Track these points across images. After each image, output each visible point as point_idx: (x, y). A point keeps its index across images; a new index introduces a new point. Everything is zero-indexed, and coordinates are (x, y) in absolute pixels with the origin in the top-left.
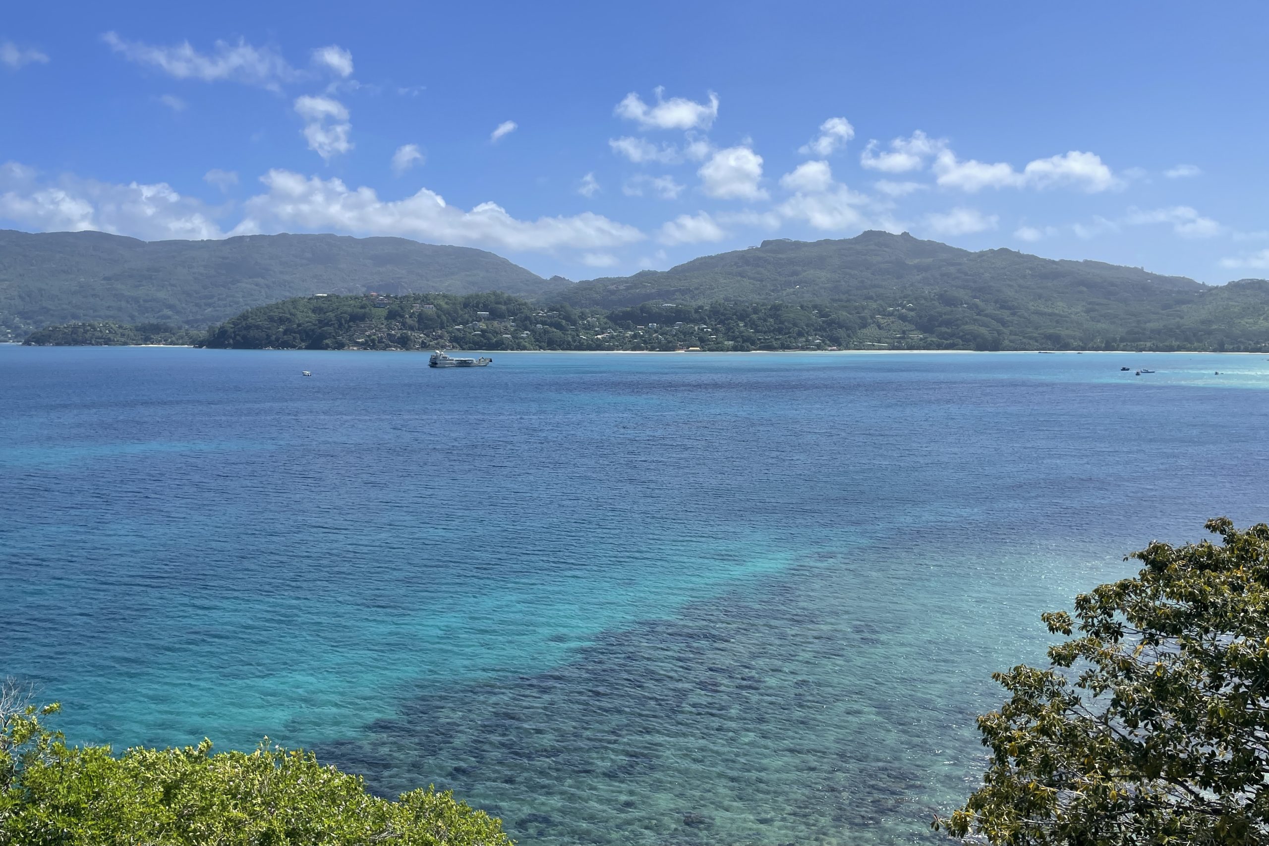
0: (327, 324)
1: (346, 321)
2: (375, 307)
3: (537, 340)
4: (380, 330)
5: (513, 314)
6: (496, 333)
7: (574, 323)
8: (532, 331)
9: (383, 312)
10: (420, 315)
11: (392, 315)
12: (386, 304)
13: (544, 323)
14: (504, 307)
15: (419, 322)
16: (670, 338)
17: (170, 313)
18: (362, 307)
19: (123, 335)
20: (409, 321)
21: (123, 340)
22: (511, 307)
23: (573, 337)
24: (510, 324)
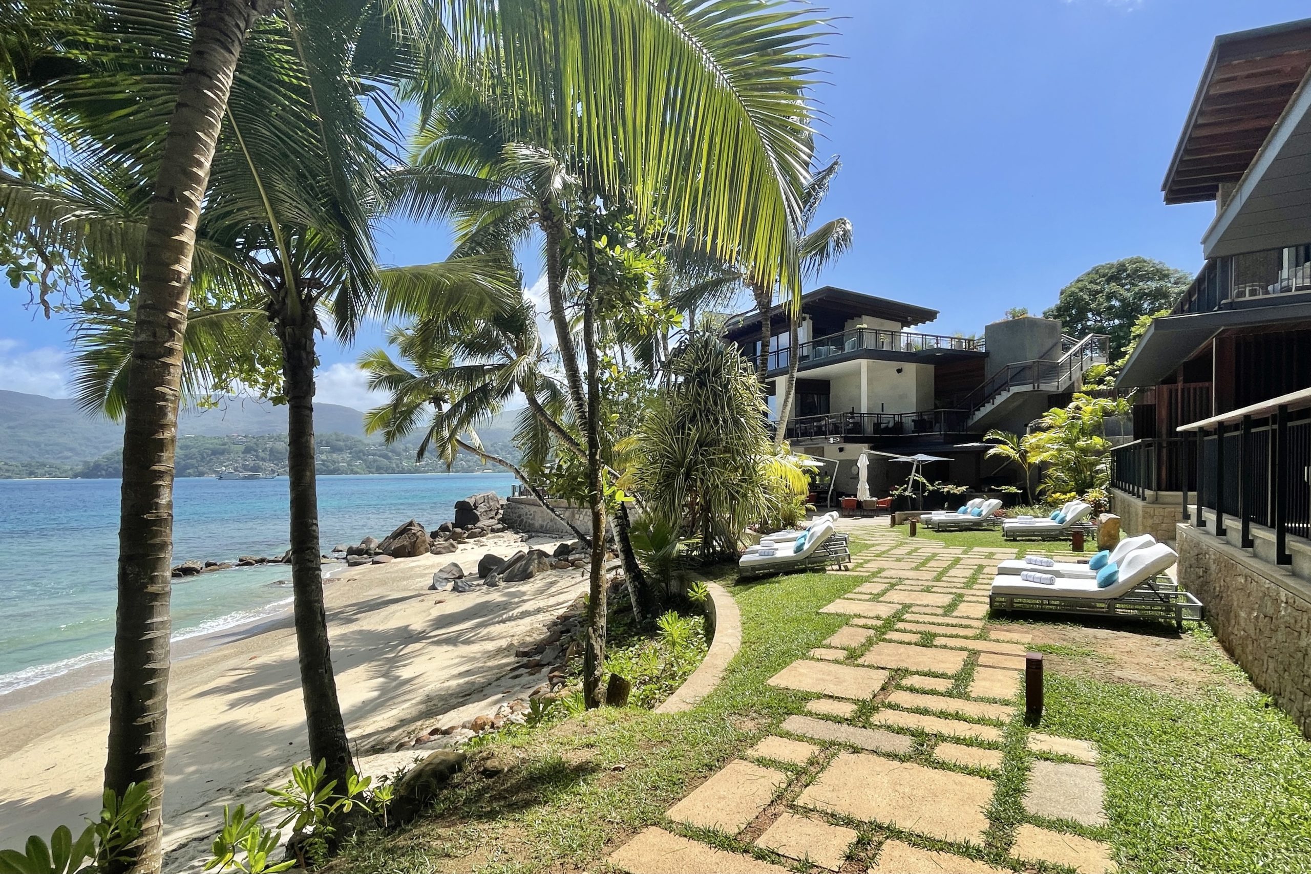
0: (191, 458)
1: (208, 456)
2: (234, 444)
3: (368, 467)
4: (236, 461)
5: (350, 448)
6: (334, 462)
7: (398, 454)
8: (365, 461)
9: (242, 448)
10: (271, 450)
11: (247, 450)
12: (244, 442)
13: (374, 455)
14: (342, 443)
15: (270, 455)
16: (471, 464)
17: (70, 454)
18: (223, 445)
19: (8, 471)
20: (261, 454)
21: (7, 474)
22: (348, 443)
23: (397, 465)
24: (347, 456)
